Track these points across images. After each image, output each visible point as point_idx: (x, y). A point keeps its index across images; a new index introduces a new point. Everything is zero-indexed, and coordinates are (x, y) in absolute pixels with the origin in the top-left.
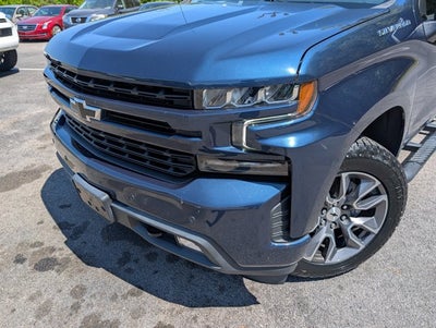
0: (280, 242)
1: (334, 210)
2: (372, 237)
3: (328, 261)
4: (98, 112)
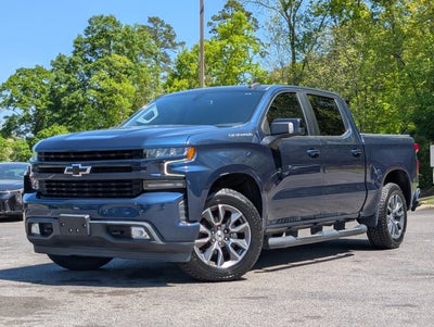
0: (183, 223)
1: (219, 232)
2: (245, 252)
3: (219, 267)
4: (89, 168)
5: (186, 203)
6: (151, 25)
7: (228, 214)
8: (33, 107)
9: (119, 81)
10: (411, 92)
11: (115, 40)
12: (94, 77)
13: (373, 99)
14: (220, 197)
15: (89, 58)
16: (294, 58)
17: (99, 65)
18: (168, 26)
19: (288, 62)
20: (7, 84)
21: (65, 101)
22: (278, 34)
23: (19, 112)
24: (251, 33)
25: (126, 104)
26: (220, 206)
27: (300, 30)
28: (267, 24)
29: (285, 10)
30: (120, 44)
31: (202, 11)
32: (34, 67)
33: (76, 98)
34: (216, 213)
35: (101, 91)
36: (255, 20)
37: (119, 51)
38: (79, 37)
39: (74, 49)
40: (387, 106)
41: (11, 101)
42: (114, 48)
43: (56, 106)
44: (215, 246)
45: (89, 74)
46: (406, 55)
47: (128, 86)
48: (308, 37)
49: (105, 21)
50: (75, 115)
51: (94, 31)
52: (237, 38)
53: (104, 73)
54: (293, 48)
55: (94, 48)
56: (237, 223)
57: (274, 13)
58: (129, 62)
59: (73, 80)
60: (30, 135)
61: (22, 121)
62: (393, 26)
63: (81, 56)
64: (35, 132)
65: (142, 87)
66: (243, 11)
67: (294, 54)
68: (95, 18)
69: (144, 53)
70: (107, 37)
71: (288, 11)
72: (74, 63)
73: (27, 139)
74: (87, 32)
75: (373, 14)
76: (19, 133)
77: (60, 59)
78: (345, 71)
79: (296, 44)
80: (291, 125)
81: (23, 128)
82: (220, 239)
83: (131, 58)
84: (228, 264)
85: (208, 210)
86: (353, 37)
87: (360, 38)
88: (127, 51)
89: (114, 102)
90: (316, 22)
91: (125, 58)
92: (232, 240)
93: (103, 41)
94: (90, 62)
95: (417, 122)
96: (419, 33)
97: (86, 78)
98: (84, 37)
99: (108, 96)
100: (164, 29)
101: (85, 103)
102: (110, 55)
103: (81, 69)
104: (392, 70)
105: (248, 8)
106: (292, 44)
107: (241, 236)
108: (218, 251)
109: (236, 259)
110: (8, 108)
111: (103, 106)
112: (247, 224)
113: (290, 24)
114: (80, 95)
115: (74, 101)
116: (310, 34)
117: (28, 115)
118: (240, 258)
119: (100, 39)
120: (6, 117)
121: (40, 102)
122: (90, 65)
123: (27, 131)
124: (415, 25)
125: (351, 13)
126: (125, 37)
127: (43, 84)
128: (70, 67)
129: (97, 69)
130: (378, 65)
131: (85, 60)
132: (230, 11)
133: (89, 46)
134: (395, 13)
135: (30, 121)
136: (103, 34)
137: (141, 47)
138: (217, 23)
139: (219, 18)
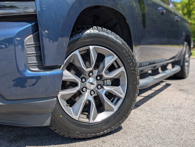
0: (35, 71)
1: (91, 80)
2: (120, 101)
3: (91, 121)
5: (38, 38)
7: (101, 58)
14: (91, 36)
26: (91, 47)
34: (86, 57)
44: (87, 96)
56: (112, 68)
82: (92, 87)
84: (102, 117)
85: (77, 52)
92: (107, 88)
107: (116, 82)
108: (90, 102)
109: (112, 110)
112: (122, 69)
118: (116, 108)
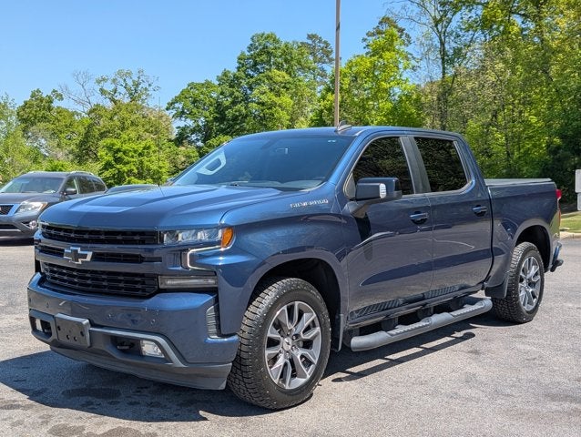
0: (214, 338)
4: (90, 254)
5: (217, 310)
6: (310, 42)
8: (202, 119)
9: (278, 94)
10: (558, 107)
11: (275, 57)
12: (255, 92)
13: (521, 112)
15: (252, 73)
16: (444, 73)
17: (260, 80)
18: (325, 42)
19: (438, 77)
20: (179, 97)
21: (229, 113)
22: (429, 50)
23: (190, 123)
24: (403, 48)
25: (285, 117)
27: (450, 46)
28: (418, 39)
29: (436, 26)
30: (280, 60)
31: (338, 28)
32: (203, 82)
33: (239, 111)
35: (263, 104)
36: (408, 36)
37: (279, 67)
38: (243, 53)
39: (237, 65)
40: (534, 119)
41: (183, 112)
42: (274, 63)
43: (221, 118)
45: (251, 89)
46: (554, 69)
47: (286, 99)
48: (458, 52)
49: (266, 38)
50: (238, 127)
51: (256, 48)
52: (387, 55)
53: (265, 88)
54: (443, 63)
55: (256, 64)
57: (425, 29)
58: (287, 77)
59: (237, 94)
60: (200, 144)
61: (193, 131)
62: (542, 41)
63: (244, 72)
64: (204, 141)
65: (299, 100)
66: (396, 27)
67: (444, 68)
68: (257, 35)
69: (303, 68)
70: (268, 53)
71: (439, 27)
72: (237, 78)
73: (197, 147)
74: (250, 49)
75: (522, 30)
76: (191, 142)
77: (225, 74)
78: (494, 85)
79: (446, 60)
80: (382, 187)
81: (194, 137)
83: (290, 74)
86: (501, 52)
87: (509, 54)
88: (285, 66)
89: (273, 115)
90: (467, 37)
91: (284, 73)
93: (264, 57)
94: (252, 77)
95: (563, 137)
96: (568, 49)
97: (249, 92)
98: (247, 53)
99: (268, 109)
100: (322, 45)
101: (247, 116)
102: (270, 70)
103: (244, 83)
104: (540, 84)
105: (401, 25)
106: (443, 59)
110: (180, 119)
111: (263, 118)
113: (441, 40)
114: (243, 108)
115: (237, 114)
116: (460, 50)
117: (198, 126)
119: (262, 56)
120: (179, 127)
121: (208, 114)
122: (251, 80)
123: (197, 140)
124: (564, 41)
125: (501, 28)
126: (284, 53)
127: (211, 97)
128: (234, 82)
129: (259, 84)
130: (526, 81)
131: (247, 75)
132: (384, 28)
133: (251, 61)
134: (545, 29)
135: (200, 131)
136: (265, 50)
137: (299, 63)
138: (371, 39)
139: (373, 35)
